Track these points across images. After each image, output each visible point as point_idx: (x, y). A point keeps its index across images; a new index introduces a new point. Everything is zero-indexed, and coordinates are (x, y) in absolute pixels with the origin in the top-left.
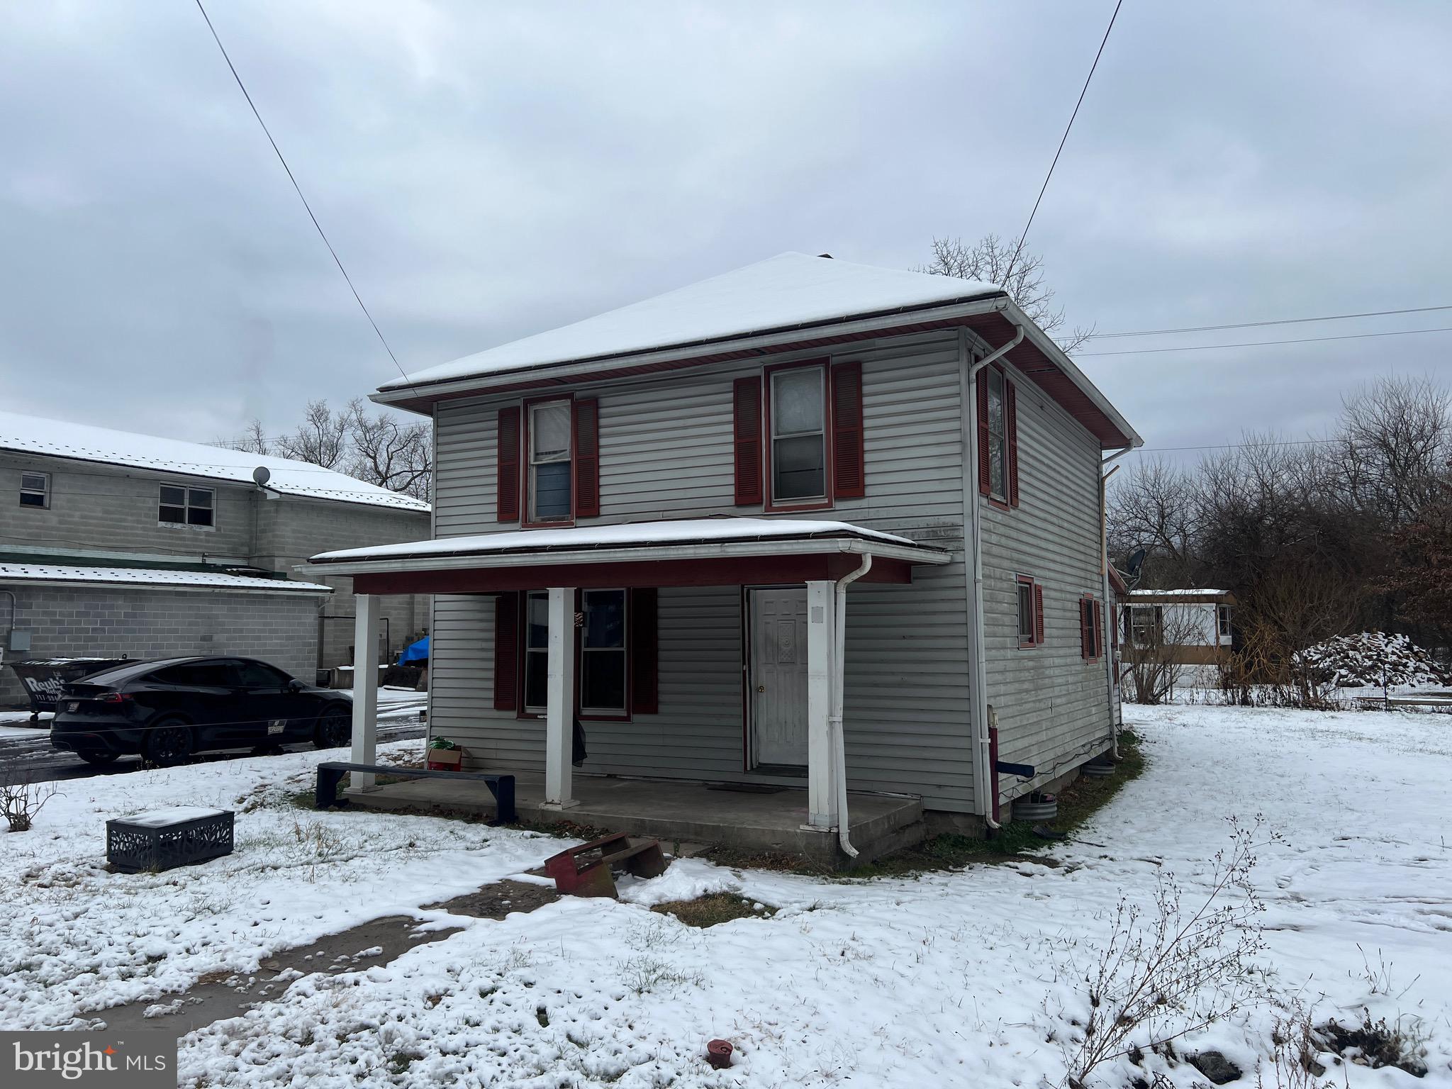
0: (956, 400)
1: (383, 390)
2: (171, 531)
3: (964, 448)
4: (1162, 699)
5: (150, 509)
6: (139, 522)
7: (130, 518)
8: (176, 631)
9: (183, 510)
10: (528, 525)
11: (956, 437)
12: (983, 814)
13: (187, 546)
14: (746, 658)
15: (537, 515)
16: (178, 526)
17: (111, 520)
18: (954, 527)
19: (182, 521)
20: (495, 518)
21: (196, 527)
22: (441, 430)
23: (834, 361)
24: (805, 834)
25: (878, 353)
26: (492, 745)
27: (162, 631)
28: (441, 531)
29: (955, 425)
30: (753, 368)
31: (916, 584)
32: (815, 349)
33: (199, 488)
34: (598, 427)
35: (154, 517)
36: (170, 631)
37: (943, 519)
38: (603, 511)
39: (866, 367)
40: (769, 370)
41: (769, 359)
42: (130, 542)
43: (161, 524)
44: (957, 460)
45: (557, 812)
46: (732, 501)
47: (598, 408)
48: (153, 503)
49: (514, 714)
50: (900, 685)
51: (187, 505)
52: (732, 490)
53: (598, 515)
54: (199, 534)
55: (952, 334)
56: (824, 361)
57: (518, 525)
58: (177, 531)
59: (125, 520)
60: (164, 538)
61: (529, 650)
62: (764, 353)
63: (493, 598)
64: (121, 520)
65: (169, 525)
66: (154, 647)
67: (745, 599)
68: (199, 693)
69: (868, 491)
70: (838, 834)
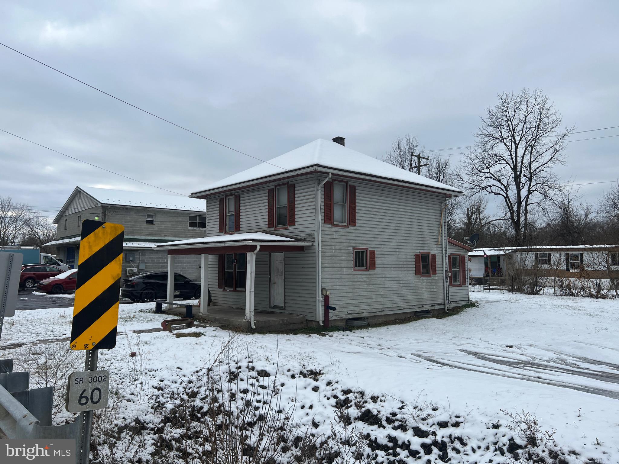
0: (314, 196)
1: (192, 194)
2: (193, 230)
3: (316, 210)
4: (541, 292)
5: (186, 223)
6: (182, 228)
7: (179, 226)
8: (190, 263)
9: (197, 223)
10: (226, 233)
11: (314, 207)
12: (318, 321)
13: (198, 235)
14: (270, 274)
15: (229, 230)
16: (195, 228)
17: (174, 227)
18: (314, 234)
19: (196, 227)
20: (218, 231)
21: (201, 229)
22: (208, 205)
23: (289, 183)
24: (244, 322)
25: (299, 181)
26: (217, 298)
27: (185, 263)
28: (208, 235)
29: (314, 203)
30: (272, 186)
31: (306, 251)
32: (285, 180)
33: (202, 216)
34: (240, 204)
35: (187, 226)
36: (188, 263)
37: (311, 232)
38: (241, 229)
39: (296, 185)
40: (276, 186)
41: (275, 183)
42: (180, 234)
43: (190, 228)
44: (314, 214)
45: (201, 316)
46: (267, 226)
47: (240, 198)
48: (187, 221)
49: (222, 290)
50: (301, 282)
51: (198, 221)
52: (267, 223)
53: (240, 231)
54: (202, 231)
55: (314, 176)
56: (286, 184)
57: (223, 234)
58: (195, 230)
59: (178, 227)
60: (191, 232)
61: (226, 271)
62: (273, 182)
63: (218, 255)
64: (176, 227)
65: (192, 228)
66: (183, 268)
67: (270, 256)
68: (156, 282)
69: (296, 223)
70: (250, 322)
